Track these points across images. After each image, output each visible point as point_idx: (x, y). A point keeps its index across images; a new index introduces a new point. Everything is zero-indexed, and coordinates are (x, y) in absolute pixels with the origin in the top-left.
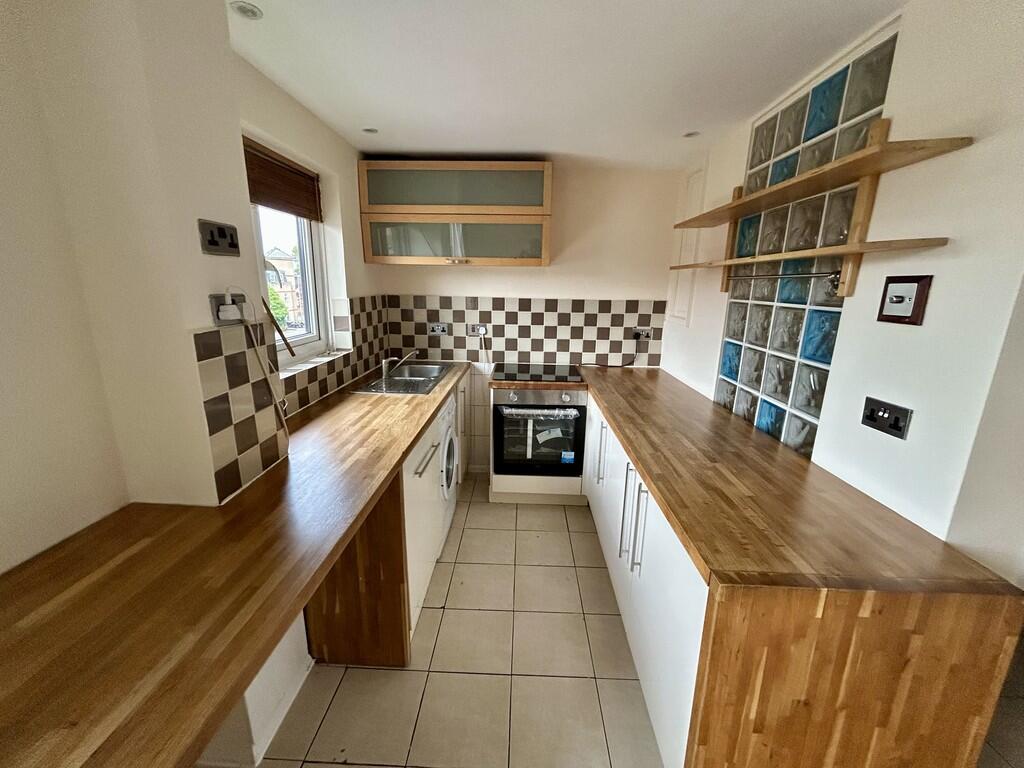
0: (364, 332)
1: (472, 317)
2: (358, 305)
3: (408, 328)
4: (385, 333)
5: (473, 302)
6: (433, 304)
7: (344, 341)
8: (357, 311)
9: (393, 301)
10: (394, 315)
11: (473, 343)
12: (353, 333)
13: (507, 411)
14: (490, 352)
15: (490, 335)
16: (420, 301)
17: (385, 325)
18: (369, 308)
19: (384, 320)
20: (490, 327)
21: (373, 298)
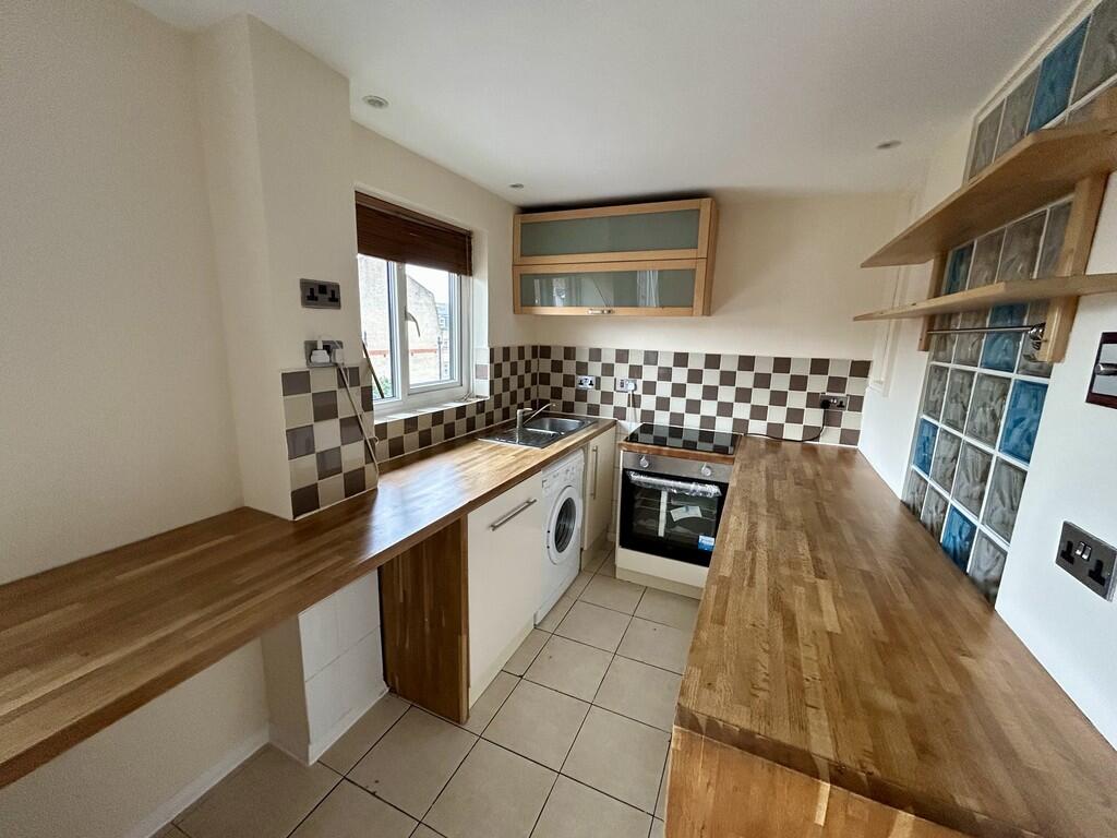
0: (506, 382)
1: (622, 371)
2: (502, 360)
3: (557, 380)
4: (534, 383)
5: (622, 356)
6: (584, 357)
7: (482, 388)
8: (499, 358)
9: (543, 351)
10: (545, 366)
11: (621, 400)
12: (492, 383)
13: (635, 477)
14: (639, 411)
15: (639, 392)
16: (569, 352)
17: (534, 375)
18: (514, 357)
19: (534, 370)
20: (640, 383)
21: (521, 349)
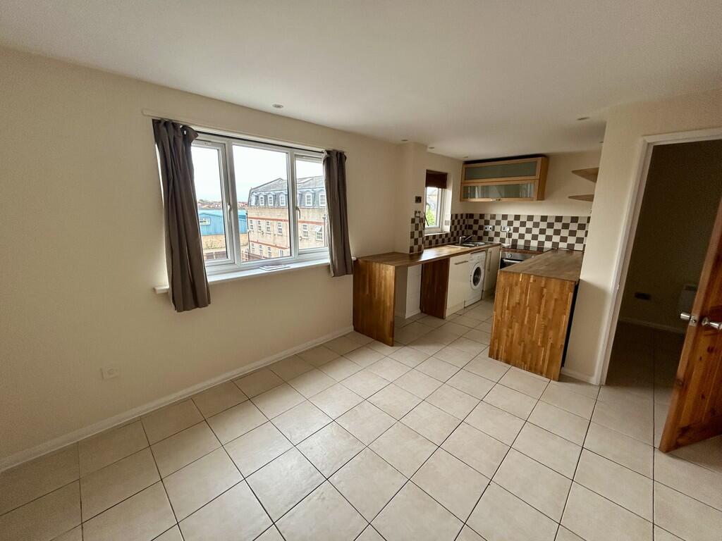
0: (456, 227)
1: (504, 223)
2: (455, 217)
3: (476, 227)
4: (466, 228)
5: (505, 217)
6: (488, 218)
7: (447, 229)
8: (454, 218)
9: (471, 216)
10: (471, 222)
11: (503, 235)
12: (451, 227)
14: (511, 239)
15: (511, 232)
16: (482, 216)
17: (466, 226)
18: (459, 217)
19: (466, 223)
20: (512, 228)
21: (462, 215)
